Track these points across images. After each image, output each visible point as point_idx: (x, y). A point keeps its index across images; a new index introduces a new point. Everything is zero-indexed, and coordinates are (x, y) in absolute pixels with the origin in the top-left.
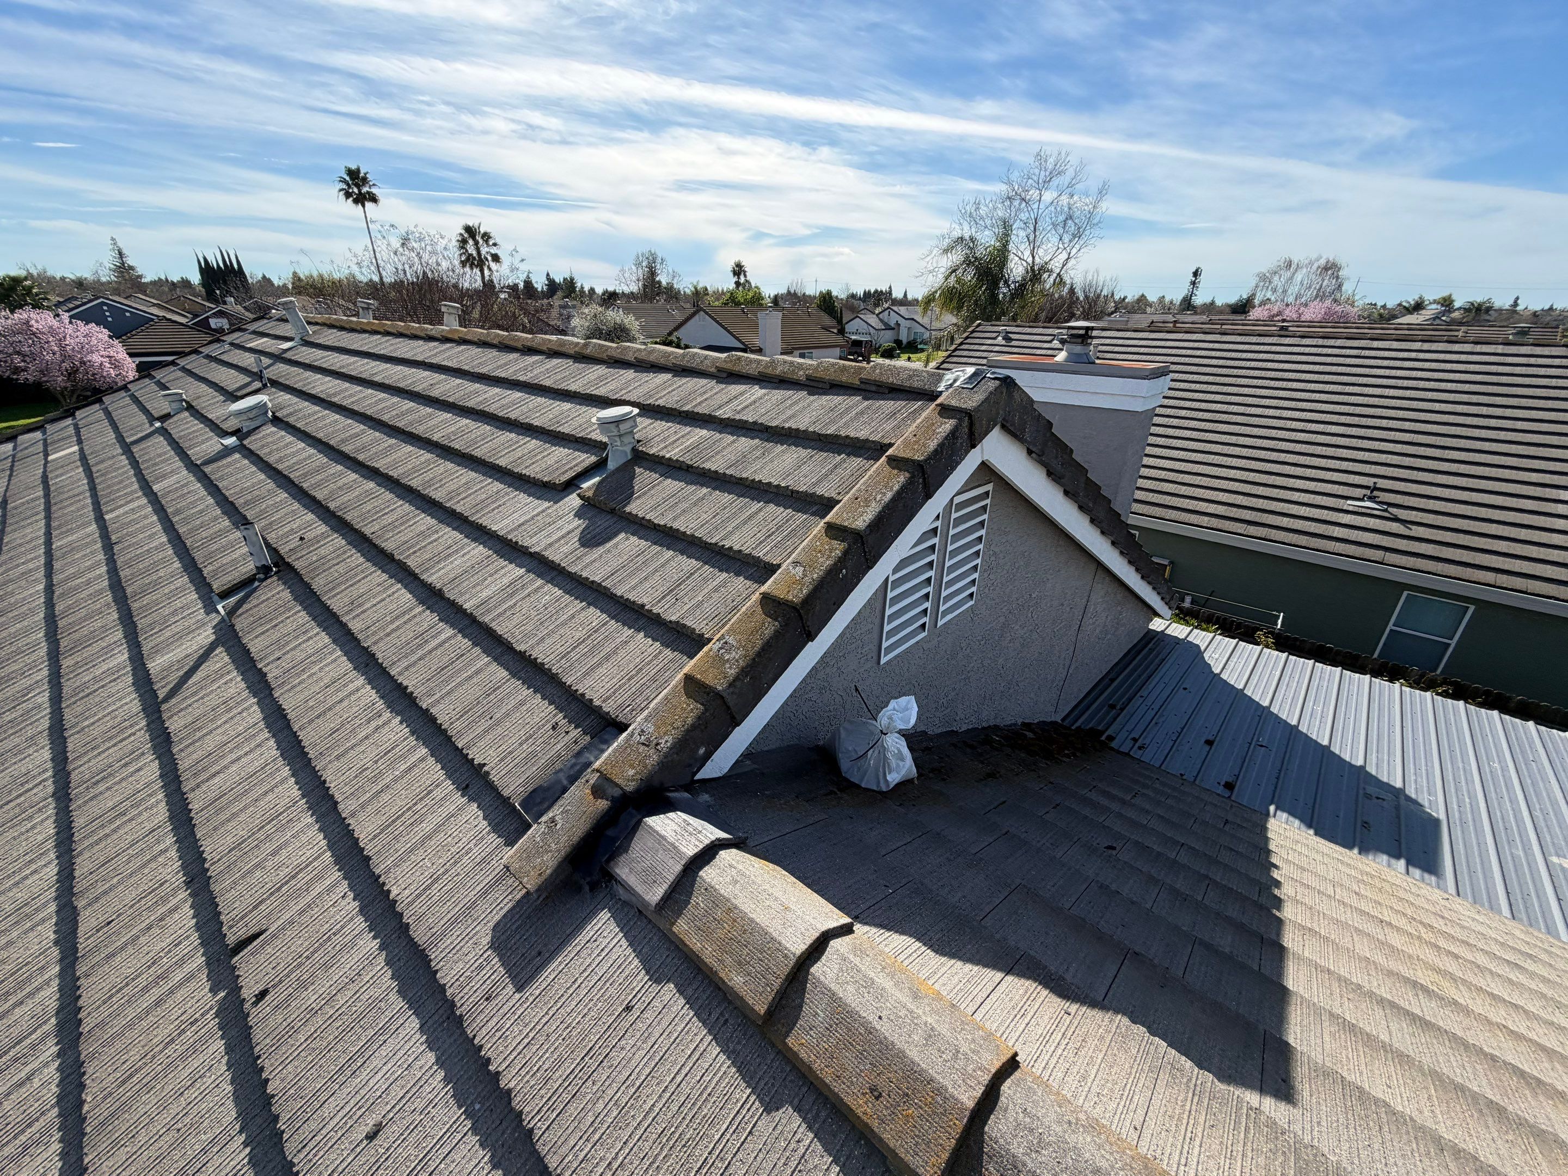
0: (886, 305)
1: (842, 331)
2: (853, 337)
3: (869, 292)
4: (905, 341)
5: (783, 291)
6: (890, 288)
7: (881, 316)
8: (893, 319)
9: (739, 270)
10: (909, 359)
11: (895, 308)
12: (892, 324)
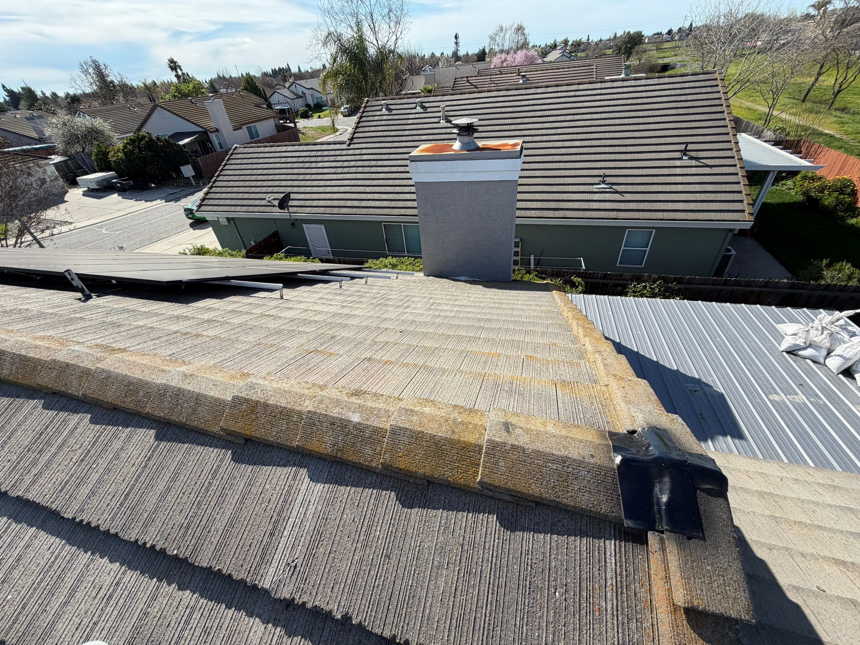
0: (291, 80)
1: (270, 106)
2: (279, 107)
3: (275, 69)
4: (312, 105)
5: (215, 76)
6: (288, 65)
7: (291, 89)
8: (300, 90)
9: (174, 66)
10: (319, 117)
11: (298, 82)
12: (300, 93)
